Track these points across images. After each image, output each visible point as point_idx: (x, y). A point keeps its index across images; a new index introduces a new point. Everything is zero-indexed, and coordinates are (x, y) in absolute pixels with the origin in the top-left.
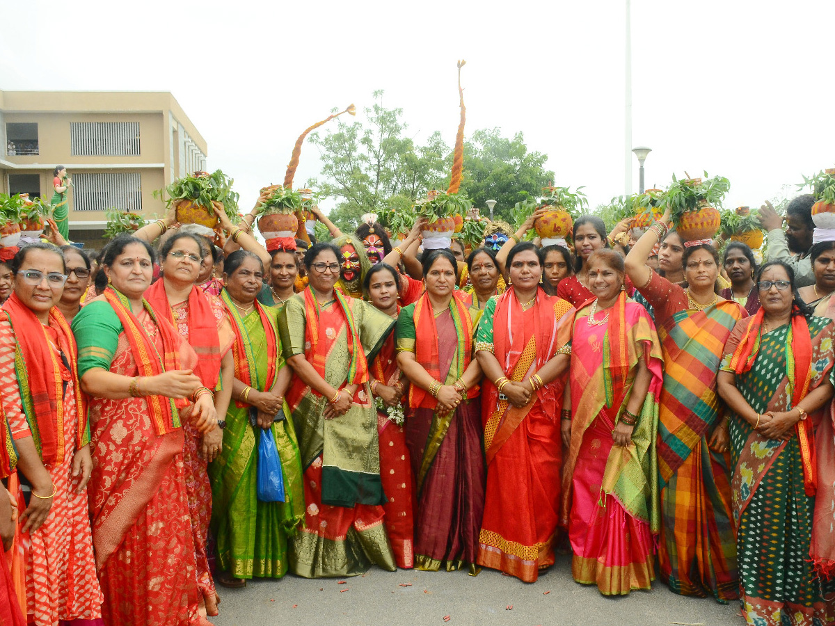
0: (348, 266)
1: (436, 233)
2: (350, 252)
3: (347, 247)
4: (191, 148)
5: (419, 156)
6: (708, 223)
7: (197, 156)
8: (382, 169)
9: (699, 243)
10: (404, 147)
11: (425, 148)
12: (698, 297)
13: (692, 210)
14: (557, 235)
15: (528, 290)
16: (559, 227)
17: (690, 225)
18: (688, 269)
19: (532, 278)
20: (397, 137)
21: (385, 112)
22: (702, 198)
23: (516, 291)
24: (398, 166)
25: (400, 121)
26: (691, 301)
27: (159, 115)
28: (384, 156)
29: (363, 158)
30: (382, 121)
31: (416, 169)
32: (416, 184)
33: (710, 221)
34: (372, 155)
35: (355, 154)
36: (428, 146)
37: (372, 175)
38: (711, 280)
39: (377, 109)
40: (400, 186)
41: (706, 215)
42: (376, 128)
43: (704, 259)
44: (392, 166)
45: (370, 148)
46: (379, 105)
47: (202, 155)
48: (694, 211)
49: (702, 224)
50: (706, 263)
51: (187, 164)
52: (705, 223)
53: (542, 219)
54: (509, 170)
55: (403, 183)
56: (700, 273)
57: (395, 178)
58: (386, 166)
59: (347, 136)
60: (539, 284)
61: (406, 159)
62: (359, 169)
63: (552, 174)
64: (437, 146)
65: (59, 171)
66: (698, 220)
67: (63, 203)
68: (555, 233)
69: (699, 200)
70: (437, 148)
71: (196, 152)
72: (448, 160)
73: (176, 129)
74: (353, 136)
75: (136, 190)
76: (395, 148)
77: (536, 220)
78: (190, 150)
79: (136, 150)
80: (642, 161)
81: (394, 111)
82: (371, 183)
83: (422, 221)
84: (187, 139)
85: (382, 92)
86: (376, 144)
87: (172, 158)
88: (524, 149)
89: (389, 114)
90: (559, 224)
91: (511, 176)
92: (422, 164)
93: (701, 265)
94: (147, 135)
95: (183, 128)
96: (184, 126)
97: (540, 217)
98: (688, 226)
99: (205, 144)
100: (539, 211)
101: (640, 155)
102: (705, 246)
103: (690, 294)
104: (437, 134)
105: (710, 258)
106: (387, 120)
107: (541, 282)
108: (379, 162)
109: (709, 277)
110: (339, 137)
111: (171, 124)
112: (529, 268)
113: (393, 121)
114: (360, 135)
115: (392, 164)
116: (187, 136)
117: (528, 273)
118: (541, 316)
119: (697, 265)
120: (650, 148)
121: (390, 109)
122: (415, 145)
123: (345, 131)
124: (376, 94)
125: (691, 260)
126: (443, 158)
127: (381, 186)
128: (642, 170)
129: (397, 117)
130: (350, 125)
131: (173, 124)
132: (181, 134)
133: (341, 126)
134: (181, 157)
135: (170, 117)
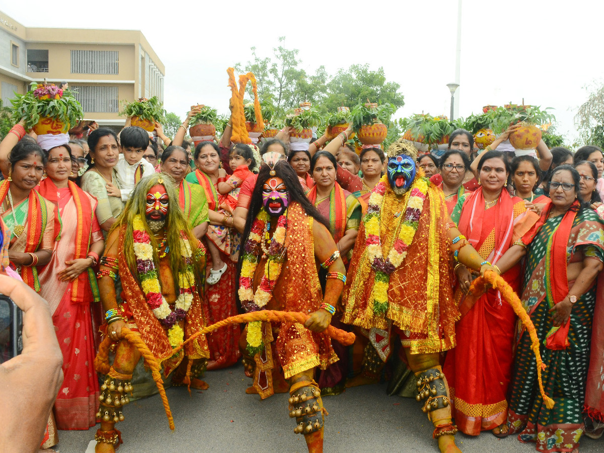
0: (157, 208)
1: (300, 139)
2: (161, 193)
3: (158, 187)
4: (154, 70)
5: (309, 82)
6: (377, 134)
7: (158, 75)
8: (283, 90)
9: (371, 146)
10: (299, 75)
11: (314, 77)
12: (368, 183)
13: (367, 124)
14: (528, 147)
15: (493, 191)
16: (530, 141)
17: (365, 134)
18: (362, 163)
19: (498, 181)
20: (295, 68)
21: (286, 52)
22: (374, 117)
23: (484, 191)
24: (295, 89)
25: (297, 58)
26: (364, 186)
27: (132, 47)
28: (285, 81)
29: (270, 83)
30: (285, 57)
31: (307, 92)
33: (379, 133)
34: (277, 81)
35: (266, 80)
36: (315, 75)
37: (276, 94)
38: (376, 172)
39: (280, 49)
40: (295, 102)
41: (376, 129)
42: (280, 62)
43: (372, 157)
45: (276, 76)
46: (283, 47)
47: (162, 75)
48: (369, 125)
49: (373, 134)
50: (374, 160)
51: (151, 80)
52: (375, 134)
53: (516, 133)
55: (298, 100)
56: (369, 166)
57: (292, 97)
58: (286, 88)
59: (260, 66)
60: (503, 187)
61: (300, 85)
62: (268, 90)
64: (322, 75)
65: (63, 85)
66: (371, 131)
68: (527, 146)
69: (373, 118)
70: (321, 78)
71: (157, 73)
72: (329, 85)
73: (144, 56)
74: (264, 68)
75: (114, 98)
76: (293, 75)
77: (510, 133)
78: (153, 72)
79: (115, 70)
80: (453, 92)
81: (292, 52)
82: (275, 100)
83: (290, 130)
84: (151, 64)
85: (284, 38)
86: (280, 74)
87: (140, 77)
88: (384, 79)
89: (289, 53)
90: (531, 138)
91: (373, 98)
92: (310, 88)
93: (370, 161)
94: (123, 60)
95: (149, 56)
96: (149, 54)
97: (514, 132)
98: (364, 135)
99: (163, 67)
100: (513, 126)
101: (451, 89)
102: (375, 150)
103: (364, 182)
104: (322, 67)
105: (376, 157)
106: (288, 56)
107: (506, 185)
108: (281, 85)
109: (375, 170)
110: (255, 67)
111: (140, 53)
112: (496, 173)
113: (291, 58)
114: (269, 67)
115: (291, 87)
116: (151, 62)
117: (494, 177)
118: (501, 214)
119: (368, 161)
120: (458, 84)
121: (290, 49)
122: (307, 75)
123: (259, 63)
124: (280, 39)
125: (364, 158)
126: (326, 84)
127: (283, 102)
128: (452, 98)
129: (295, 55)
130: (263, 59)
131: (141, 53)
132: (147, 59)
133: (257, 60)
134: (147, 76)
135: (140, 48)
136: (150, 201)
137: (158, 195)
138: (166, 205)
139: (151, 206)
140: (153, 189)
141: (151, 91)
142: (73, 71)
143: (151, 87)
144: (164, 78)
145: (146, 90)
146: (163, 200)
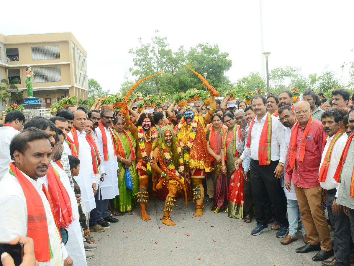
0: (168, 138)
2: (169, 133)
3: (168, 131)
4: (80, 55)
5: (175, 56)
8: (159, 62)
10: (168, 53)
20: (165, 49)
21: (160, 39)
24: (166, 61)
25: (166, 42)
27: (67, 42)
28: (160, 57)
29: (151, 59)
30: (159, 43)
31: (173, 62)
32: (174, 68)
34: (155, 57)
35: (148, 57)
36: (178, 52)
37: (156, 65)
39: (156, 38)
40: (167, 69)
42: (156, 46)
44: (164, 61)
45: (154, 54)
46: (157, 36)
47: (85, 57)
51: (79, 60)
54: (212, 60)
55: (169, 68)
57: (165, 66)
58: (161, 61)
59: (144, 49)
61: (169, 58)
62: (150, 63)
63: (231, 61)
64: (182, 51)
65: (28, 69)
67: (30, 81)
70: (182, 53)
71: (82, 56)
72: (187, 57)
73: (74, 47)
74: (147, 49)
75: (59, 73)
76: (164, 53)
79: (58, 56)
80: (267, 57)
82: (155, 68)
84: (78, 51)
85: (158, 31)
86: (157, 52)
87: (73, 59)
88: (219, 51)
89: (162, 40)
91: (213, 62)
92: (176, 60)
94: (62, 50)
95: (77, 46)
99: (86, 52)
101: (266, 55)
104: (182, 47)
106: (161, 42)
108: (158, 59)
110: (141, 50)
113: (163, 43)
114: (150, 49)
115: (163, 60)
116: (78, 50)
120: (270, 52)
121: (162, 38)
122: (173, 52)
123: (144, 47)
124: (156, 32)
126: (185, 57)
127: (160, 69)
128: (267, 61)
129: (165, 41)
130: (146, 45)
131: (73, 45)
132: (76, 49)
133: (142, 45)
134: (76, 59)
135: (71, 42)
136: (166, 136)
137: (168, 134)
138: (171, 137)
139: (166, 138)
140: (166, 132)
141: (79, 67)
142: (33, 59)
143: (79, 65)
144: (87, 59)
145: (76, 67)
146: (170, 135)
